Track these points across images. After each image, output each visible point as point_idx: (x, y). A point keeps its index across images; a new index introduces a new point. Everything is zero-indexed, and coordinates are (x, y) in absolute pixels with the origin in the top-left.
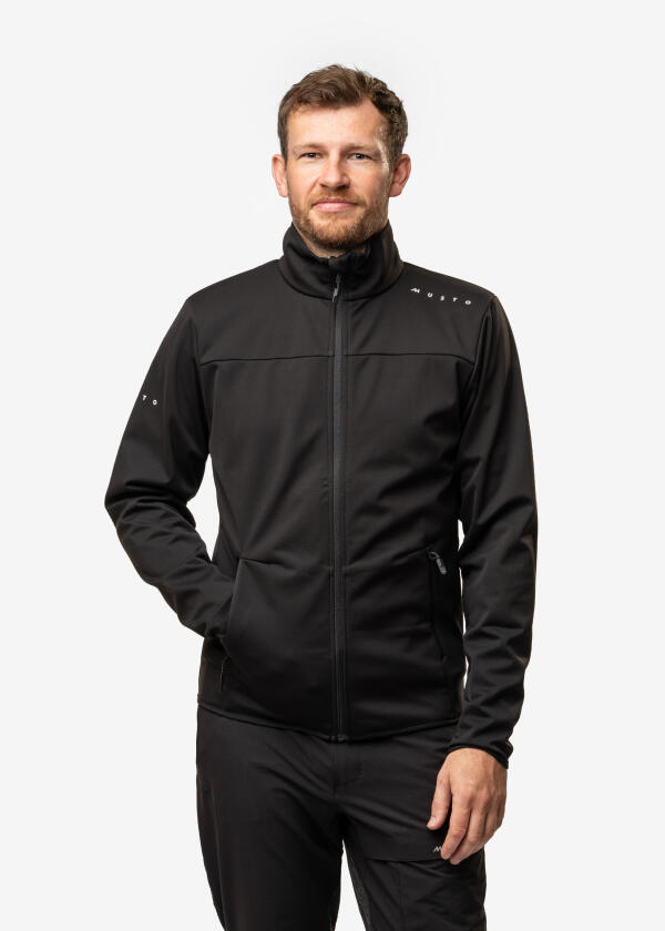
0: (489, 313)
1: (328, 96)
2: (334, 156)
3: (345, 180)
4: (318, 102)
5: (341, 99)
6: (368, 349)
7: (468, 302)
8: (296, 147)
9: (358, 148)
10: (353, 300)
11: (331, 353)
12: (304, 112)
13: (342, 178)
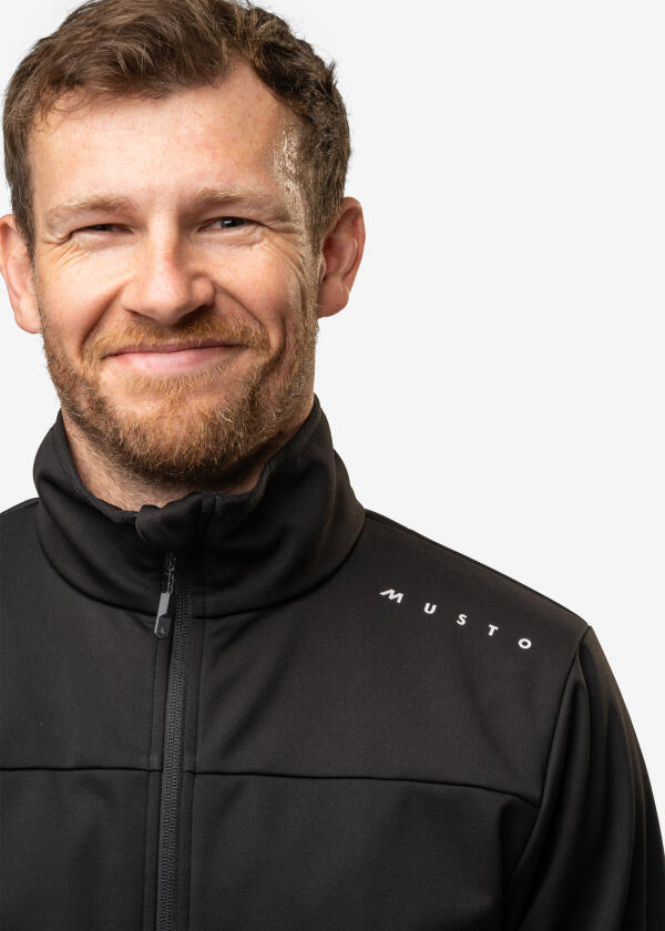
0: (577, 674)
1: (131, 61)
2: (161, 229)
3: (202, 291)
4: (108, 80)
5: (172, 68)
6: (246, 758)
7: (525, 644)
8: (54, 213)
9: (229, 201)
10: (216, 617)
11: (155, 761)
12: (69, 112)
13: (189, 288)
